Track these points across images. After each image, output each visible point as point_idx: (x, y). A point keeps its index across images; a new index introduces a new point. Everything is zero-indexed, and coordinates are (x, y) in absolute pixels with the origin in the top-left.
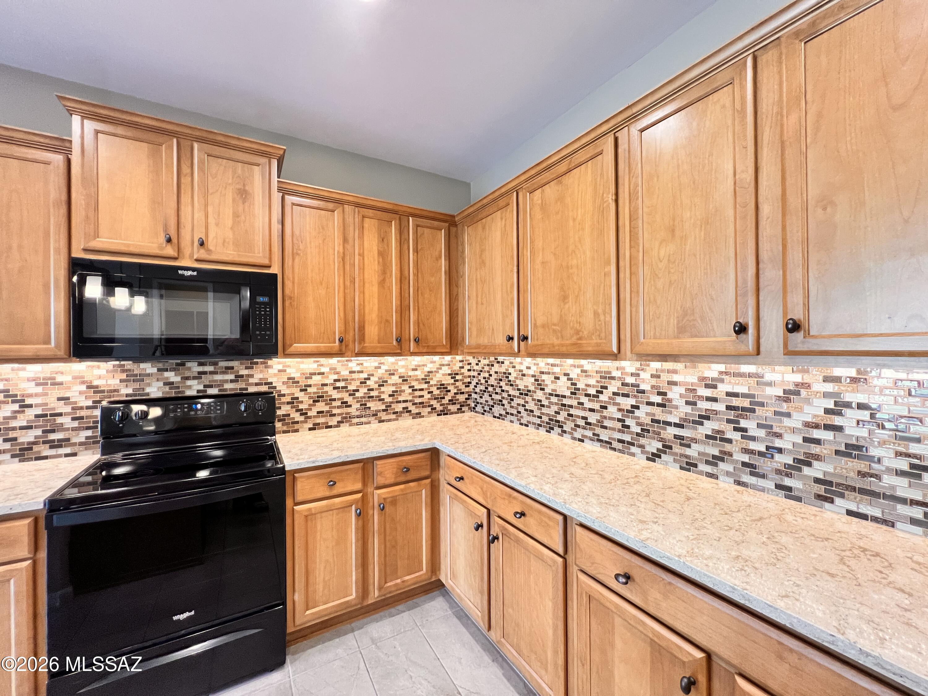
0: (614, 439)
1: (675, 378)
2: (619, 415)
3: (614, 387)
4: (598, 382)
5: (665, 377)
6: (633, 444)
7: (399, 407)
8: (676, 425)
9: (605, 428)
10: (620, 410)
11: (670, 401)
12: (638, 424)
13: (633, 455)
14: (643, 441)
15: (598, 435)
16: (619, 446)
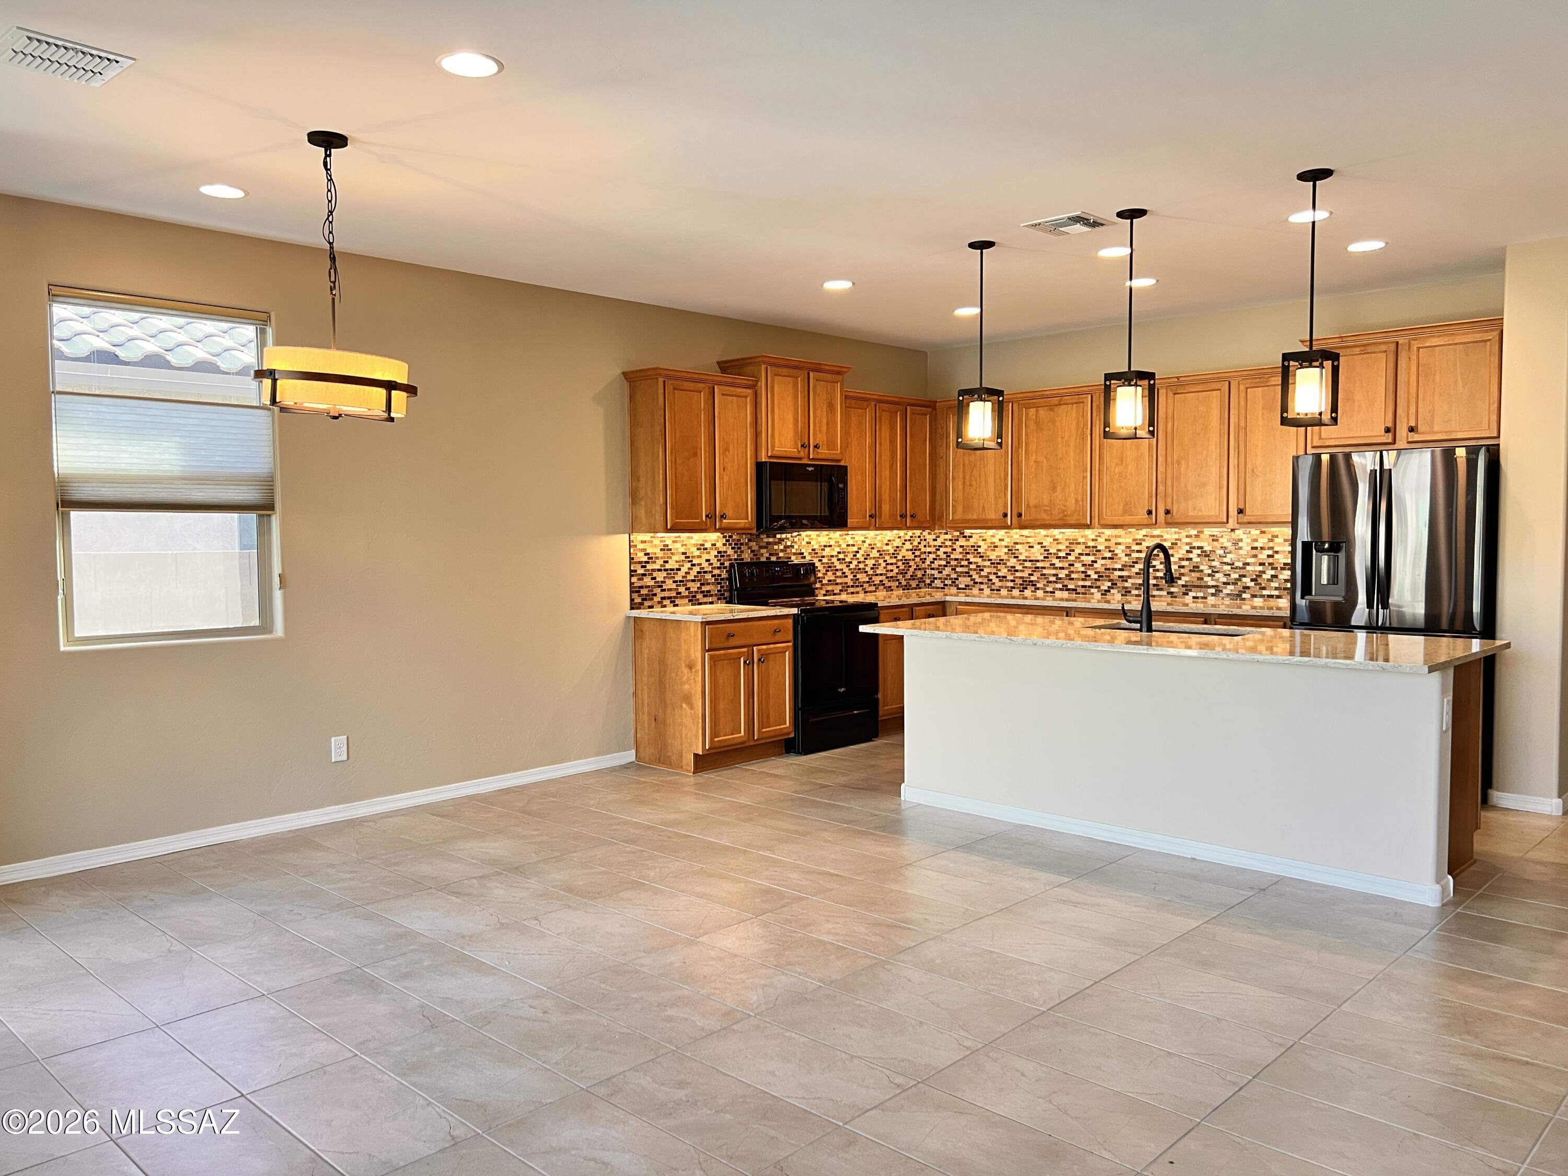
0: (1079, 586)
1: (1120, 540)
2: (1083, 569)
3: (1078, 550)
4: (1067, 547)
5: (1114, 541)
6: (1091, 587)
7: (877, 580)
8: (1120, 570)
9: (1073, 579)
10: (1083, 565)
11: (1116, 555)
12: (1096, 573)
13: (1093, 594)
14: (1098, 583)
15: (1067, 586)
16: (1083, 590)
